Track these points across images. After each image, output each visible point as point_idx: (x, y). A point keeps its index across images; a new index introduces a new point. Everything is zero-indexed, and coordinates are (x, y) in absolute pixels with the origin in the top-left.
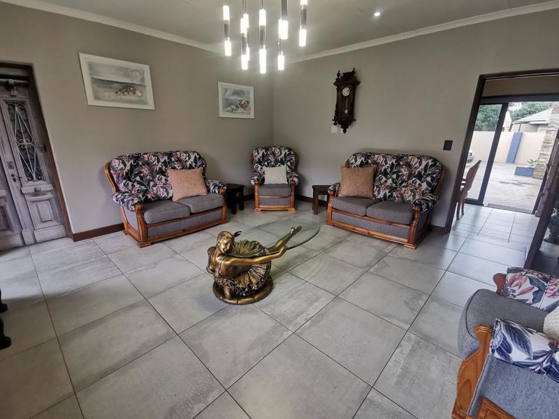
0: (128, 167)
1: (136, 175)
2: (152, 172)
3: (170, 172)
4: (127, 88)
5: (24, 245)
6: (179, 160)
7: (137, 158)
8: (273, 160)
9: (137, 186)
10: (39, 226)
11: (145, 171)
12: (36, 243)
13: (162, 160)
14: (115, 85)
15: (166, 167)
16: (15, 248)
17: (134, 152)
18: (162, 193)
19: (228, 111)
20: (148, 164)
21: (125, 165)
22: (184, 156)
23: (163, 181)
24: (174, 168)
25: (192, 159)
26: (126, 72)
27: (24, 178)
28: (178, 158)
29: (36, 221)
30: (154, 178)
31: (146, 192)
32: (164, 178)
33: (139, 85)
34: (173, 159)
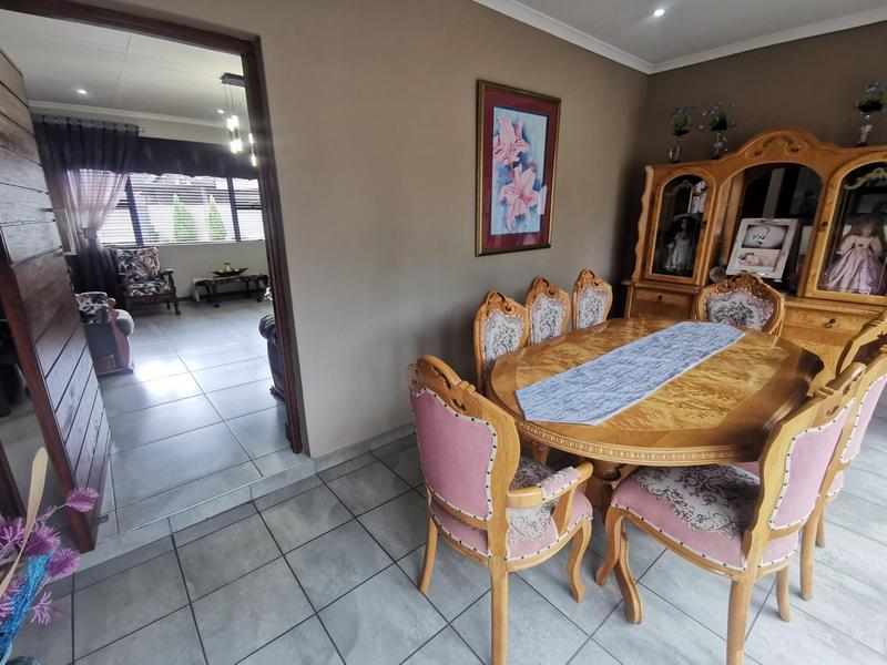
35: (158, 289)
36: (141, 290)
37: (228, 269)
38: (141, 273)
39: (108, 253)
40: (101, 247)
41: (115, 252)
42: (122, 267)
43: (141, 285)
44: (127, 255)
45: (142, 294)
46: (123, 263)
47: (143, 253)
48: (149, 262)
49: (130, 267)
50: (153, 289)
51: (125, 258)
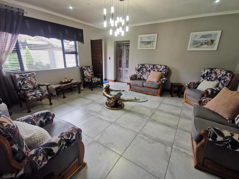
0: (140, 67)
1: (142, 70)
2: (146, 70)
3: (152, 72)
4: (149, 43)
5: (122, 82)
6: (157, 68)
7: (143, 65)
8: (214, 77)
9: (140, 73)
10: (125, 78)
11: (144, 69)
12: (124, 82)
13: (151, 67)
14: (146, 43)
15: (151, 69)
16: (121, 82)
17: (143, 63)
18: (146, 78)
19: (195, 47)
20: (146, 67)
21: (139, 67)
22: (159, 67)
23: (148, 74)
24: (154, 70)
25: (162, 68)
26: (149, 38)
27: (125, 67)
28: (157, 67)
29: (125, 77)
30: (146, 72)
31: (141, 76)
32: (149, 73)
33: (153, 41)
34: (155, 67)
35: (42, 94)
36: (35, 96)
37: (66, 80)
38: (30, 86)
39: (8, 76)
40: (4, 73)
41: (15, 76)
42: (20, 84)
43: (34, 93)
44: (22, 77)
45: (35, 98)
46: (20, 82)
47: (29, 76)
48: (33, 80)
49: (24, 83)
50: (40, 95)
51: (21, 79)
